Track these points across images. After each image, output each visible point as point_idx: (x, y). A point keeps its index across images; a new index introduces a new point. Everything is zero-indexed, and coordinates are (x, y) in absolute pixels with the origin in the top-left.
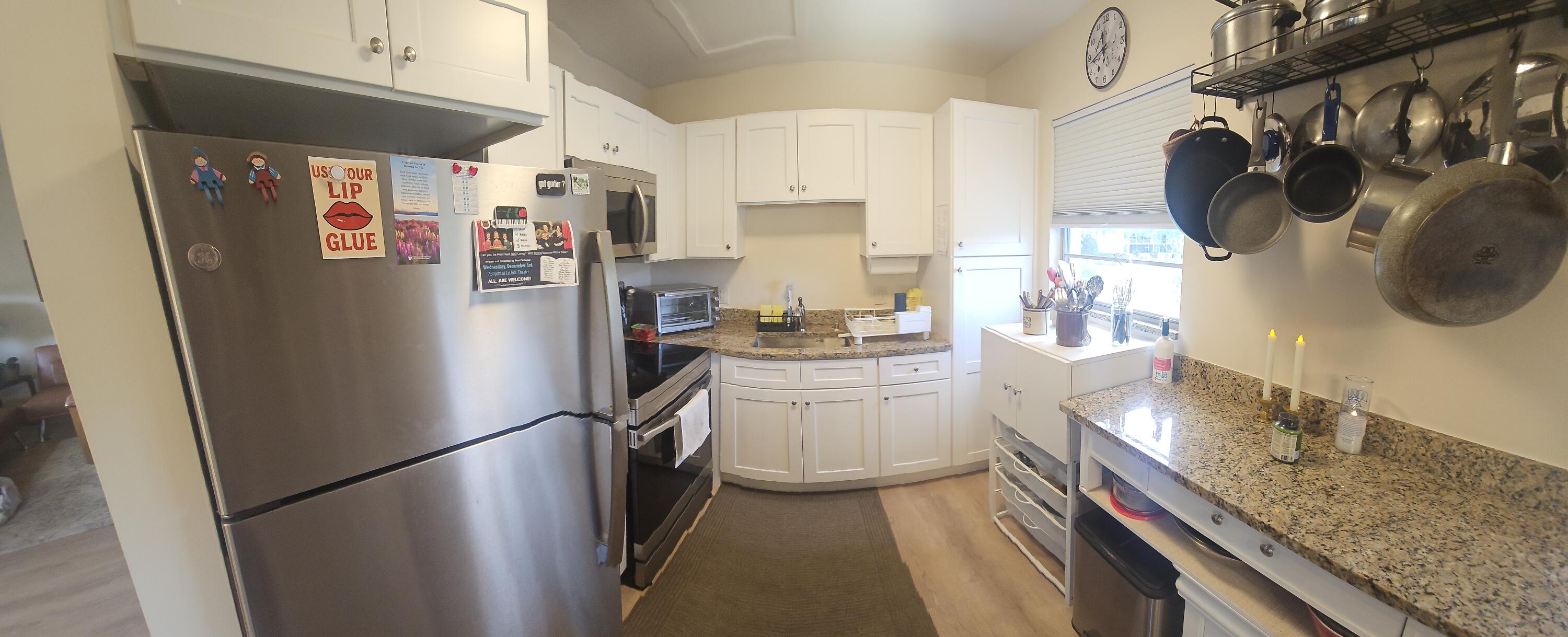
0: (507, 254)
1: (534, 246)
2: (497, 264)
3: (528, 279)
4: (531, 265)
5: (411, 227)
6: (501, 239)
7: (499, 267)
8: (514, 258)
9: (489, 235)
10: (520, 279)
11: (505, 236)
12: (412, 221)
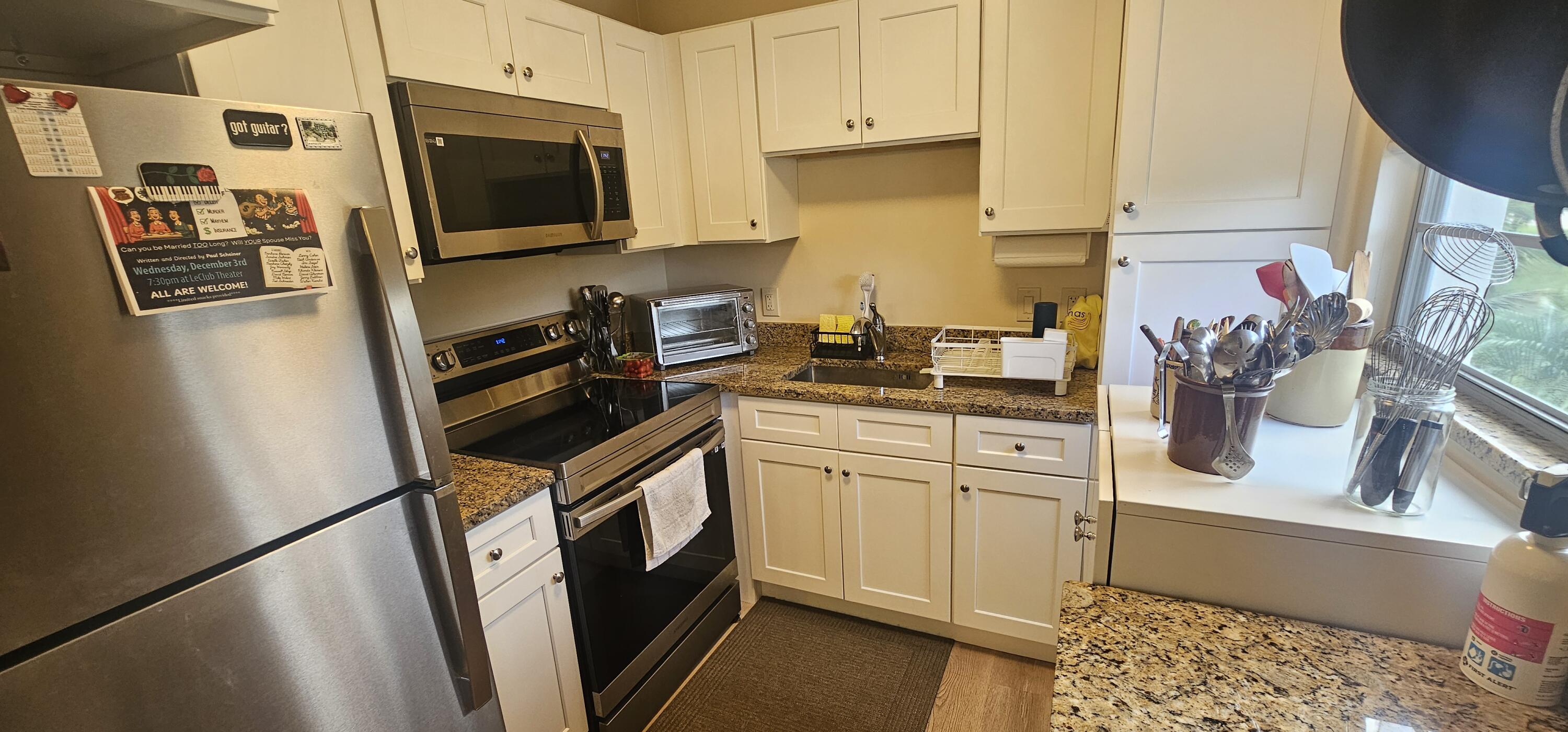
0: (184, 247)
1: (242, 231)
2: (168, 264)
3: (241, 285)
4: (244, 262)
6: (167, 220)
7: (173, 269)
8: (203, 251)
9: (135, 215)
10: (222, 287)
11: (174, 215)
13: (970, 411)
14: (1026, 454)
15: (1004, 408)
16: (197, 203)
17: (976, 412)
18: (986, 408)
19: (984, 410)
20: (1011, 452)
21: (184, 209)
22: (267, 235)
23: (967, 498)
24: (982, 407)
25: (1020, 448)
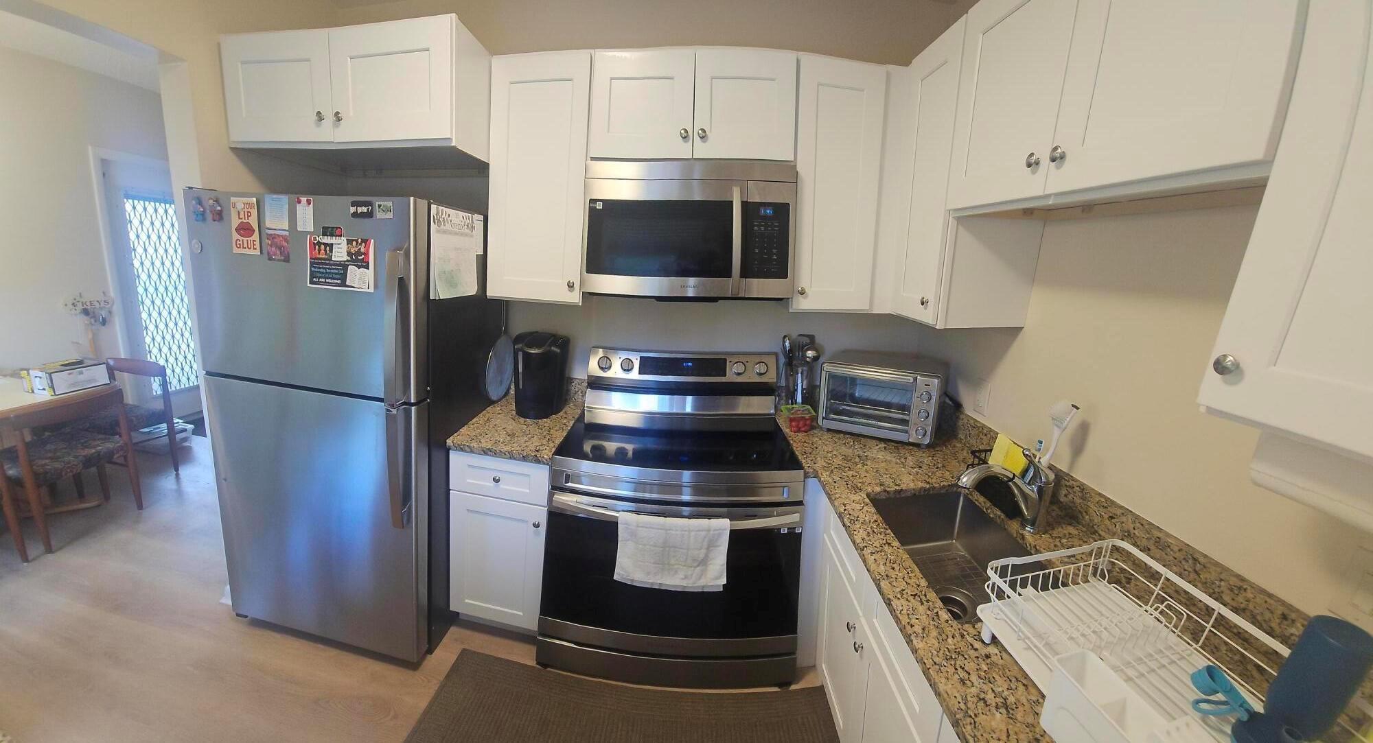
0: (327, 262)
1: (345, 258)
2: (321, 268)
3: (339, 282)
4: (342, 272)
5: (274, 238)
6: (325, 250)
8: (331, 265)
9: (317, 247)
10: (332, 281)
11: (328, 248)
12: (275, 234)
16: (335, 244)
21: (331, 245)
22: (352, 260)
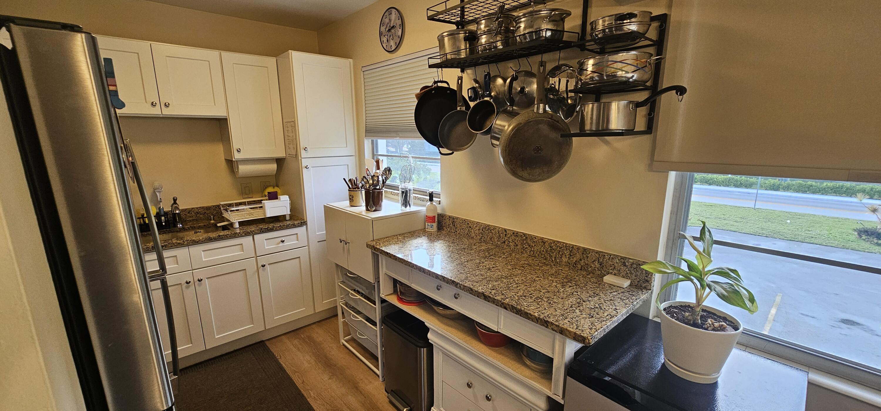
13: (261, 232)
14: (285, 243)
15: (274, 227)
17: (263, 231)
18: (267, 228)
19: (266, 230)
20: (279, 244)
23: (264, 270)
24: (265, 229)
25: (283, 241)
